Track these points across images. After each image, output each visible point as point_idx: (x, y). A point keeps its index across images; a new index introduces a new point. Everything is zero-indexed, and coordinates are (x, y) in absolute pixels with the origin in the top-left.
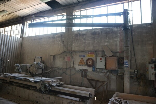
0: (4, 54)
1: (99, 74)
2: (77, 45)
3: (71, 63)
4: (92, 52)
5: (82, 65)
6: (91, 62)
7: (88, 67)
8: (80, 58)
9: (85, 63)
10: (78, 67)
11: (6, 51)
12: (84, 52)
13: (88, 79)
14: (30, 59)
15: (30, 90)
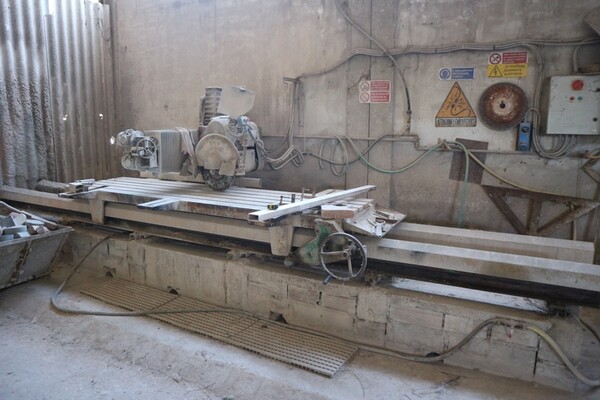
0: (38, 89)
1: (551, 163)
2: (424, 17)
3: (394, 111)
4: (516, 51)
5: (454, 120)
6: (509, 105)
7: (493, 132)
8: (449, 83)
9: (471, 110)
10: (430, 133)
11: (47, 74)
12: (468, 50)
13: (489, 190)
14: (166, 107)
15: (231, 258)
